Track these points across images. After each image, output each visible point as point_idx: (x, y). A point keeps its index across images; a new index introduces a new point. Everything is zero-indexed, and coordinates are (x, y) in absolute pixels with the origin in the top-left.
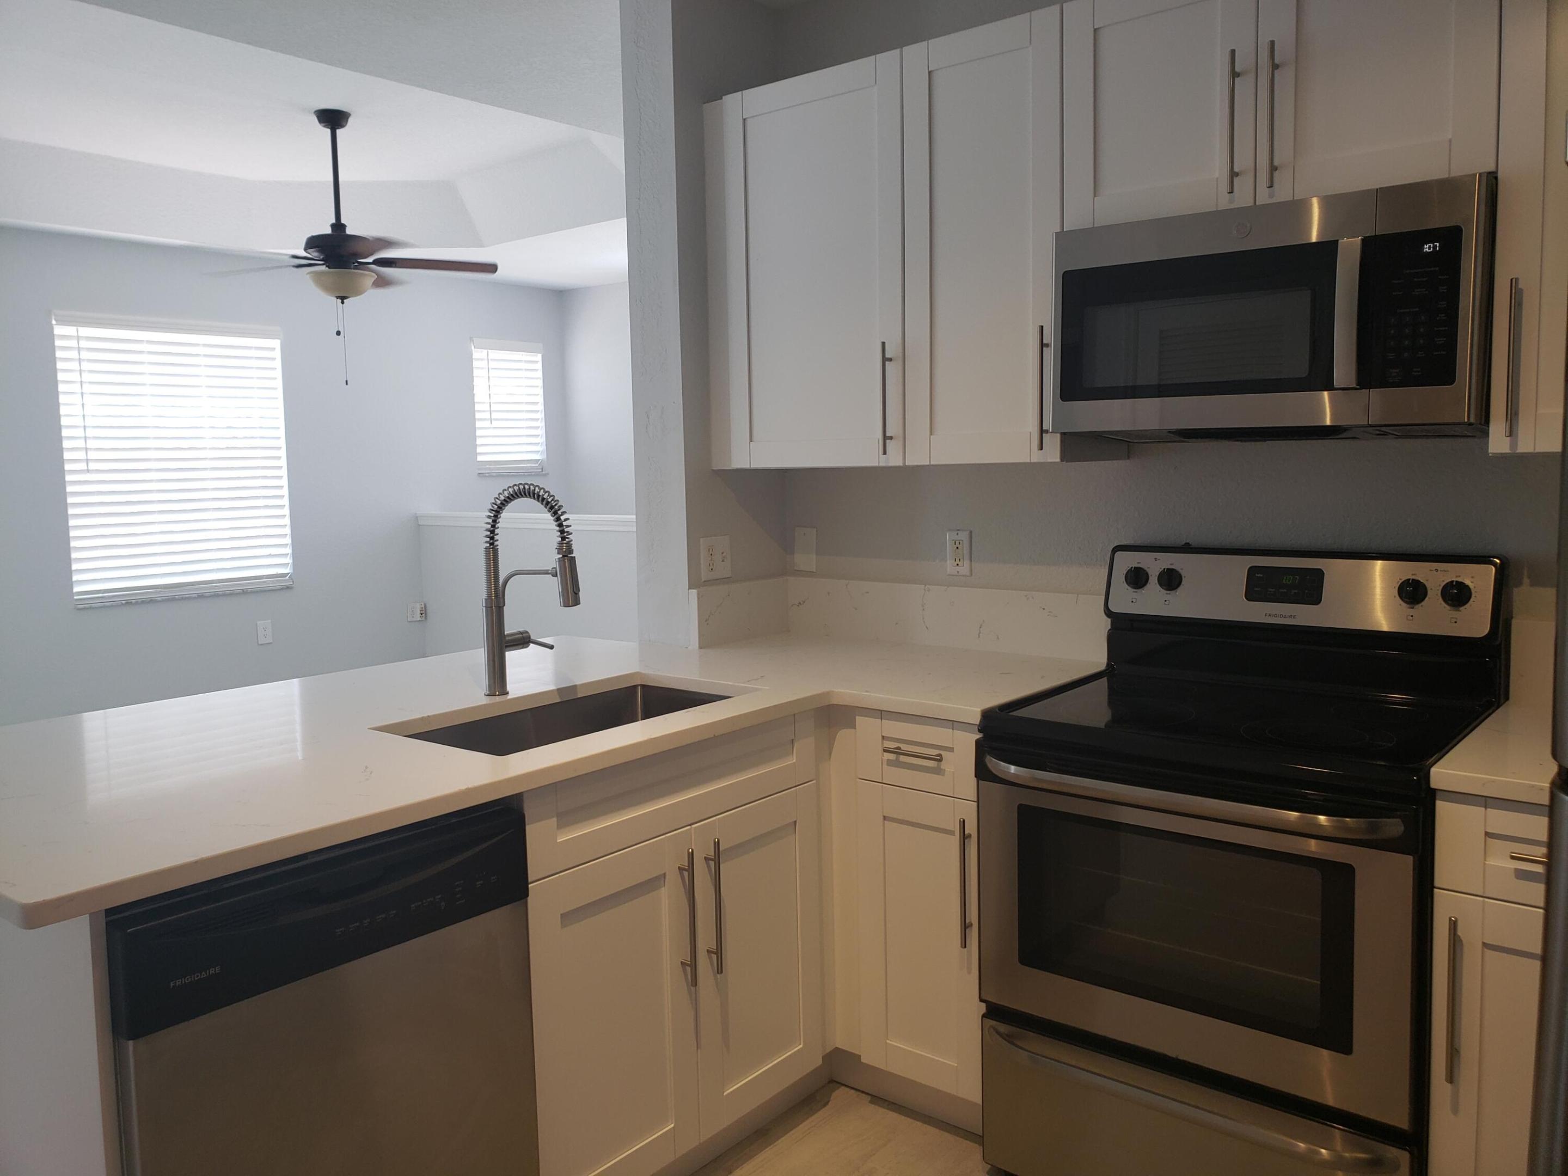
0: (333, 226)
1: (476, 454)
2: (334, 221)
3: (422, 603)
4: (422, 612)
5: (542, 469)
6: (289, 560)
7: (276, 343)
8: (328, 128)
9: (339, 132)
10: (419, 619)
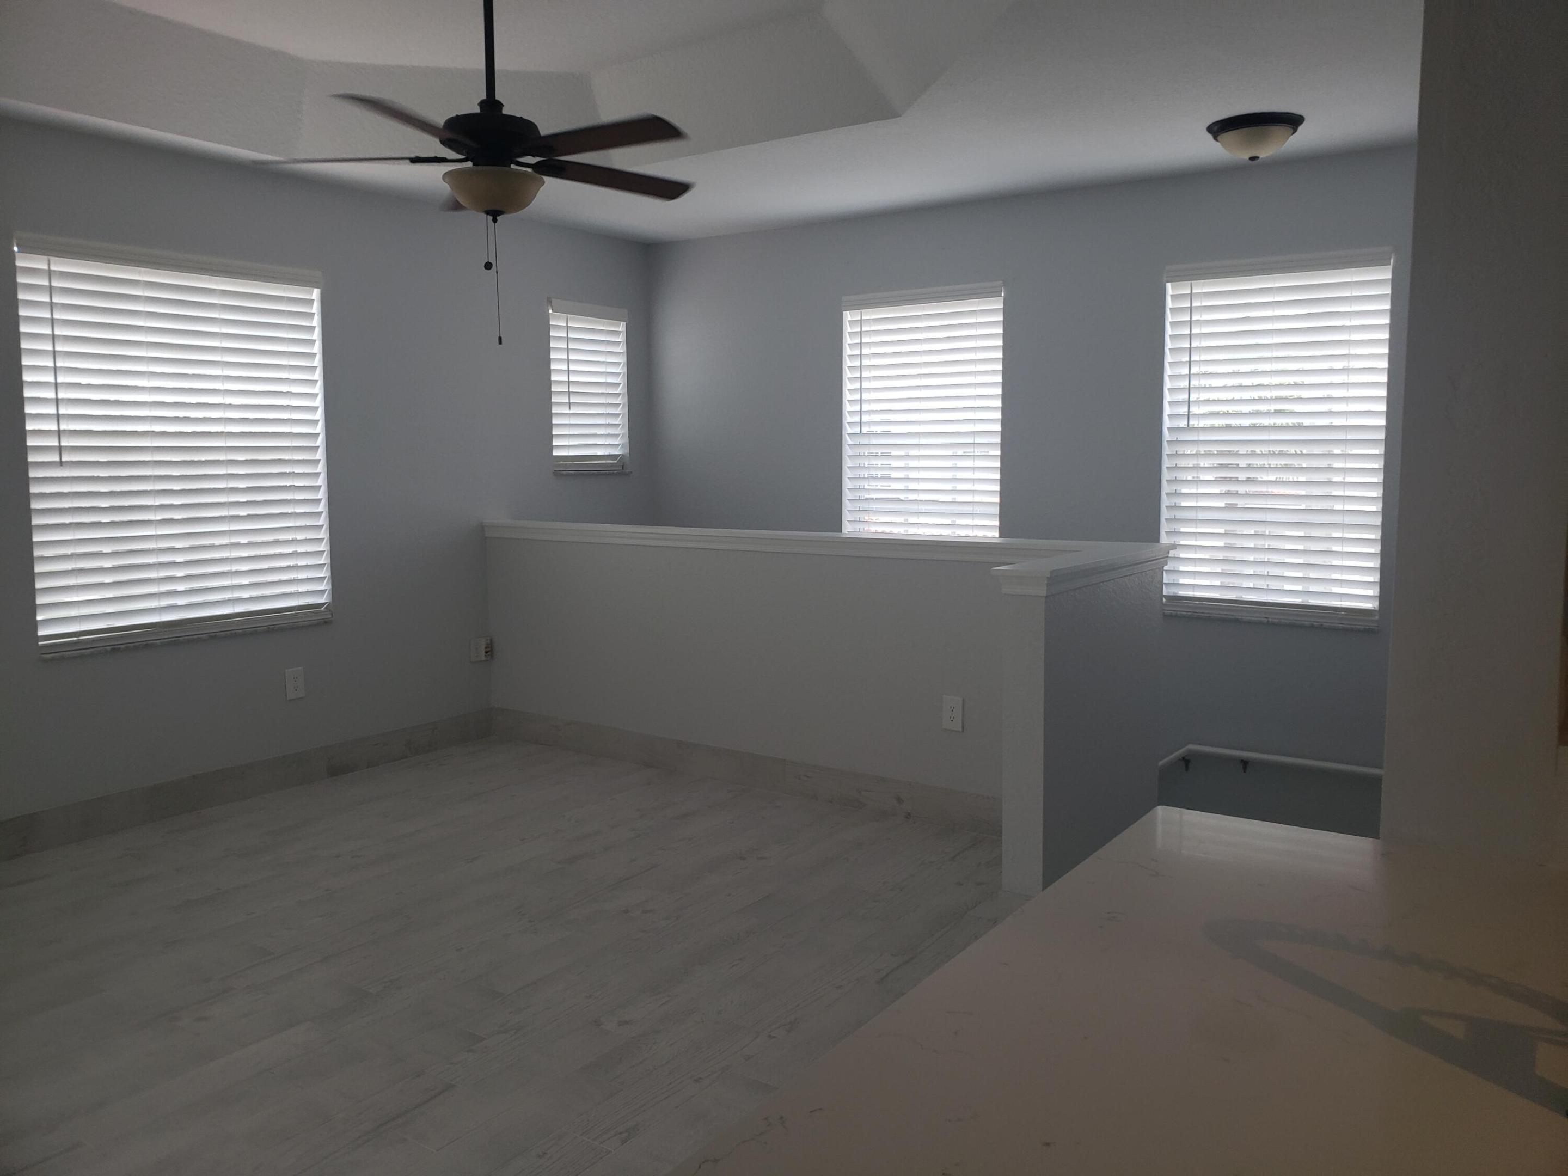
0: (482, 104)
1: (551, 448)
2: (483, 96)
3: (488, 638)
4: (487, 650)
5: (623, 467)
6: (325, 586)
7: (316, 294)
10: (483, 658)
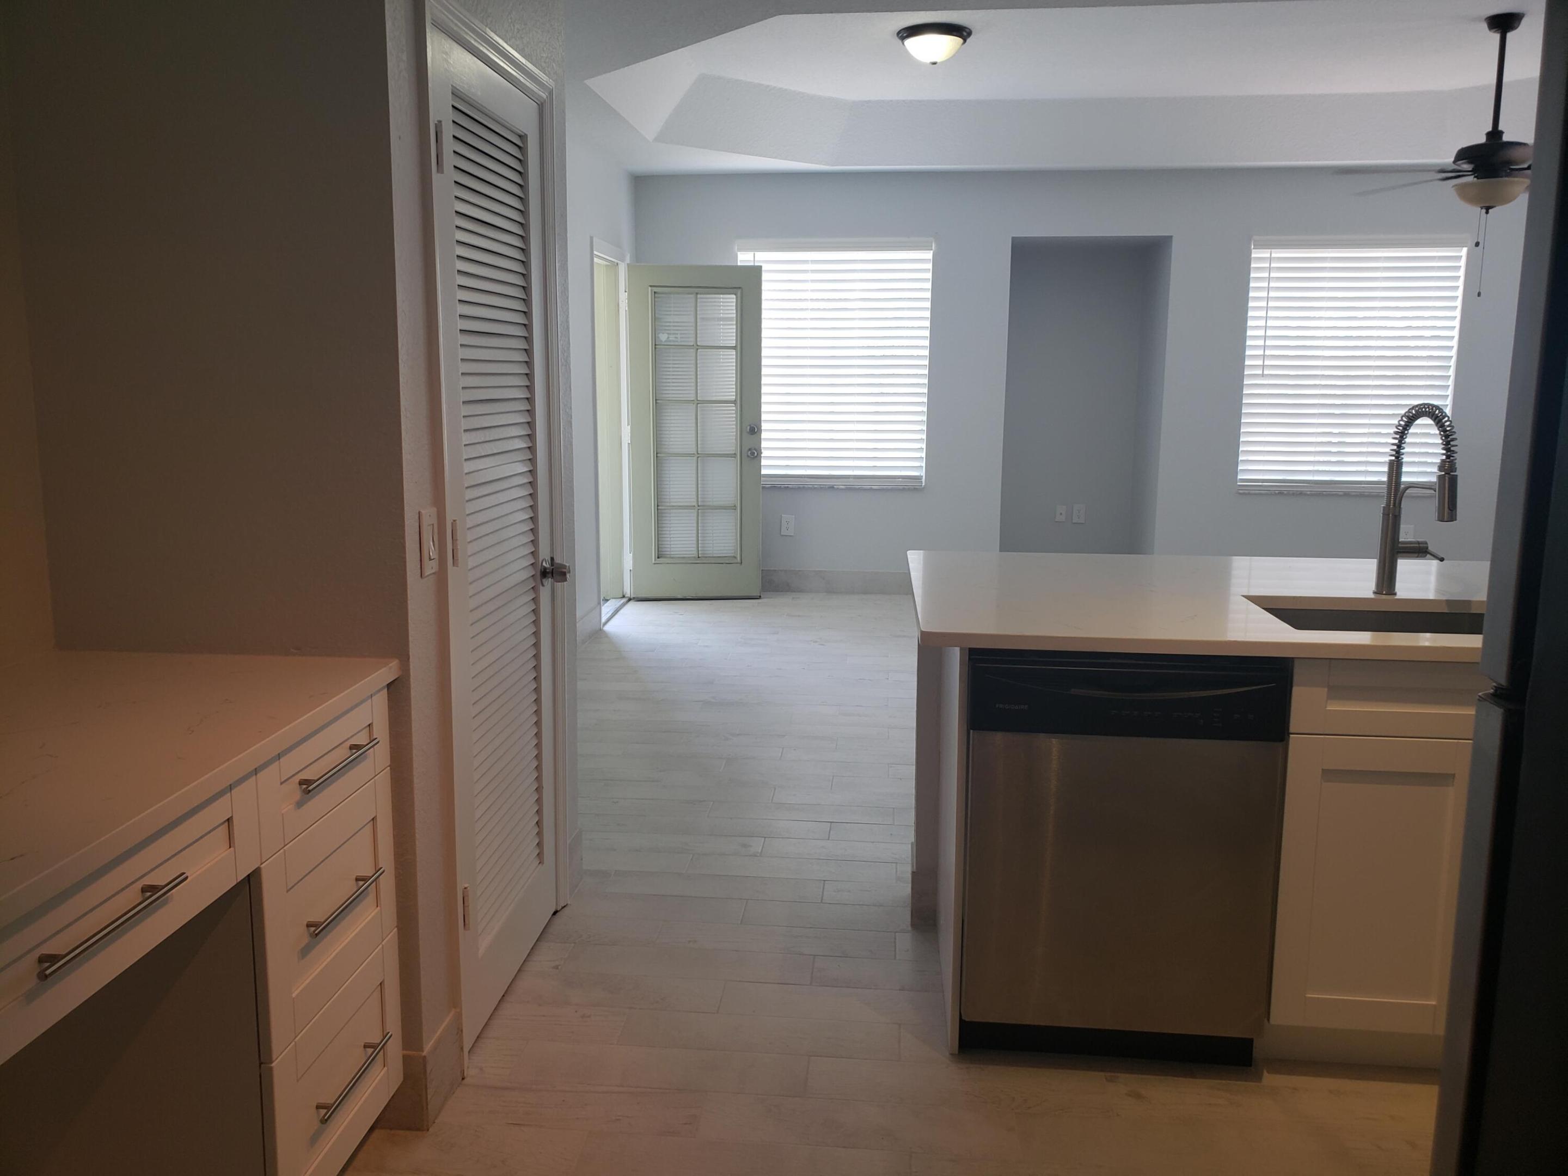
0: (1489, 135)
2: (1490, 129)
7: (1464, 251)
8: (1498, 33)
9: (1510, 35)
